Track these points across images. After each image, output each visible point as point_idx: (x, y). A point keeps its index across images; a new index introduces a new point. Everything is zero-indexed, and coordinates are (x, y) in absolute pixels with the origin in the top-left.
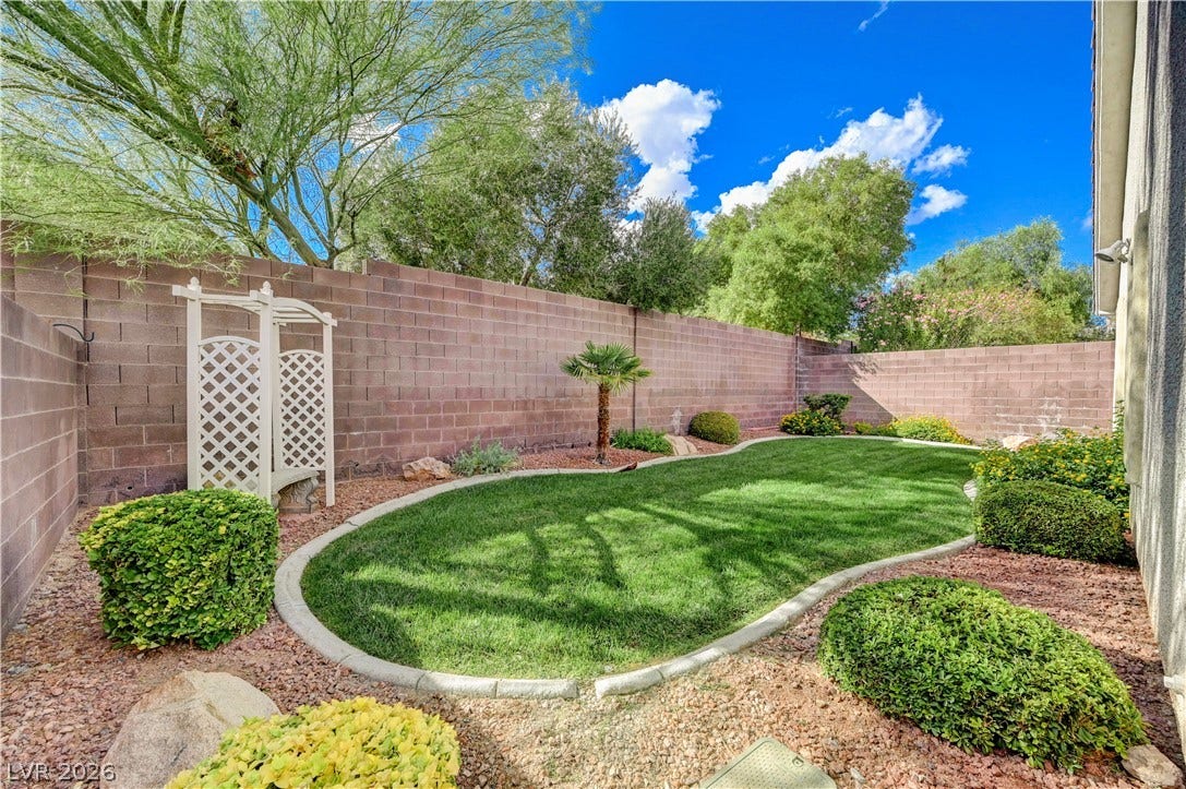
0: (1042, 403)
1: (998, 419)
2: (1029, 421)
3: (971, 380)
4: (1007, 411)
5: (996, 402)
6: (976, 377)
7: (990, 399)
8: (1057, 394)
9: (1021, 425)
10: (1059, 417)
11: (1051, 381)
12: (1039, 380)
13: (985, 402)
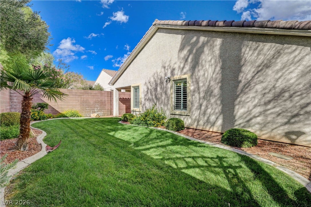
0: (95, 105)
1: (86, 110)
2: (93, 110)
3: (80, 99)
4: (88, 107)
5: (86, 105)
6: (81, 98)
7: (85, 104)
8: (98, 103)
9: (91, 111)
10: (99, 108)
11: (97, 99)
12: (95, 99)
13: (83, 105)
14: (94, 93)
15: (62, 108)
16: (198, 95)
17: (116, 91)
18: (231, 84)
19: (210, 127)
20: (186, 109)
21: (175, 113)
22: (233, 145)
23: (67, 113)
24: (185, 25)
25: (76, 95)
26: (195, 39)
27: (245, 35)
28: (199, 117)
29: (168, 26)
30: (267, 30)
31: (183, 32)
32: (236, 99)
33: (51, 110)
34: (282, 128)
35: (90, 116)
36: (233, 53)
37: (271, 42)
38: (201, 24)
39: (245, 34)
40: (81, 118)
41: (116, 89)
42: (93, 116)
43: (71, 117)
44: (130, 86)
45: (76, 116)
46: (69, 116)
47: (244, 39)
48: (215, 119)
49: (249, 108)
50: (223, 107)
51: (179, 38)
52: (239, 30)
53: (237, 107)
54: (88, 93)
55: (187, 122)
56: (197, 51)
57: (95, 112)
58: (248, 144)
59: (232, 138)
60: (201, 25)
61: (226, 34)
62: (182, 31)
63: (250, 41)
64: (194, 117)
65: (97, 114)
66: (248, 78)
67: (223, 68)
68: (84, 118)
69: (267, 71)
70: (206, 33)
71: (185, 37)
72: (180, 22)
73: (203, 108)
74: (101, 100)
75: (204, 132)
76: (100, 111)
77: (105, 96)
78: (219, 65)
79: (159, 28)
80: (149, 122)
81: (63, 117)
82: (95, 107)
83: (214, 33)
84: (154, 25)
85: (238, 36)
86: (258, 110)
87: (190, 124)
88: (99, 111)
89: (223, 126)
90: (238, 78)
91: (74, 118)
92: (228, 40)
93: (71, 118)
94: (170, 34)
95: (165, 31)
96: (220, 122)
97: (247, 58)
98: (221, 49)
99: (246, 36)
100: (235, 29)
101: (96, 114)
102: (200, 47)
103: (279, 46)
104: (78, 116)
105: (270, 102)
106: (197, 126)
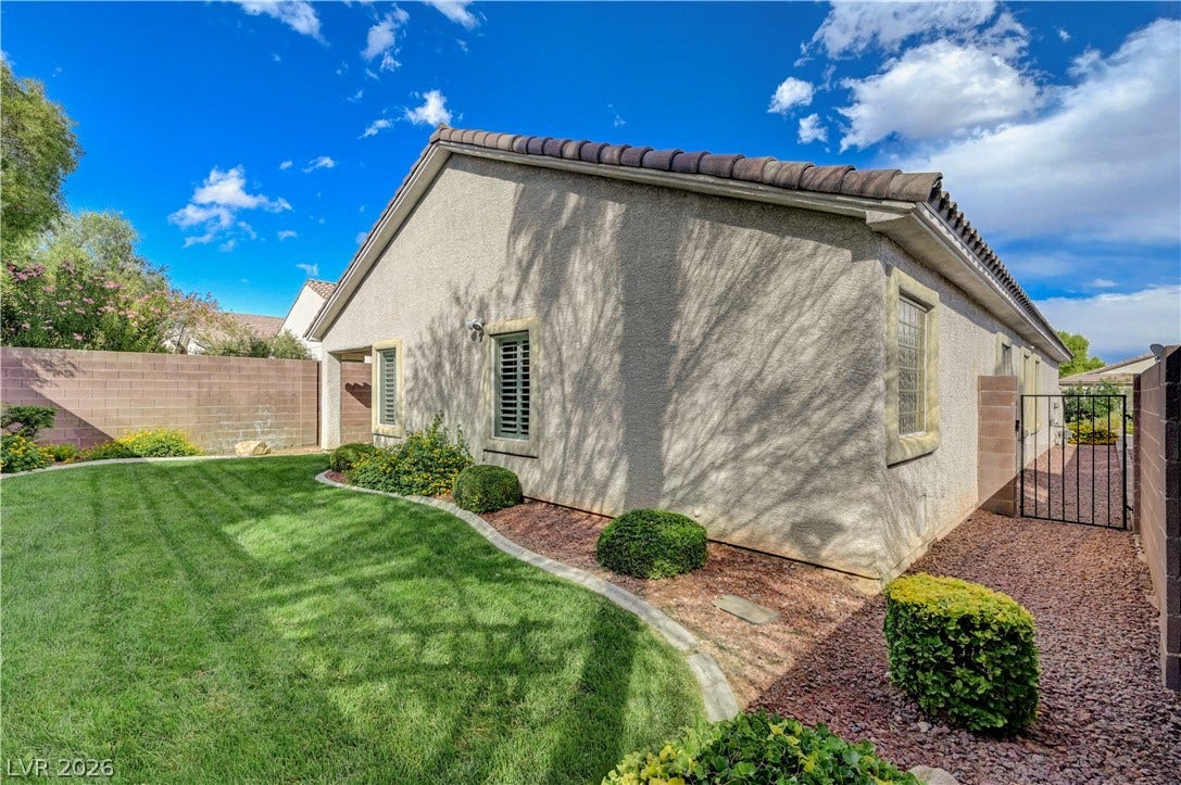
0: (257, 410)
1: (221, 427)
2: (248, 427)
3: (194, 389)
4: (229, 419)
5: (219, 411)
6: (200, 386)
7: (215, 407)
8: (267, 402)
9: (241, 431)
10: (269, 421)
11: (264, 390)
12: (254, 390)
13: (209, 411)
14: (253, 369)
15: (119, 422)
16: (560, 387)
17: (330, 361)
18: (648, 357)
19: (595, 500)
20: (527, 433)
21: (495, 446)
22: (620, 569)
23: (134, 443)
24: (519, 151)
25: (179, 375)
26: (552, 196)
27: (686, 196)
28: (564, 461)
29: (472, 147)
30: (735, 187)
31: (520, 173)
32: (664, 407)
33: (77, 432)
34: (782, 510)
35: (234, 451)
36: (654, 256)
37: (751, 227)
38: (561, 152)
39: (686, 192)
40: (194, 458)
41: (330, 353)
42: (242, 451)
43: (150, 453)
44: (371, 347)
45: (172, 452)
46: (144, 452)
47: (682, 210)
48: (607, 472)
49: (696, 439)
50: (627, 432)
51: (506, 191)
52: (663, 179)
53: (667, 434)
54: (228, 369)
55: (530, 478)
56: (558, 237)
57: (254, 436)
58: (666, 565)
59: (620, 545)
60: (561, 156)
61: (637, 190)
62: (517, 168)
63: (698, 216)
64: (548, 465)
65: (258, 442)
66: (693, 337)
67: (628, 304)
68: (203, 458)
69: (741, 320)
70: (583, 181)
71: (524, 189)
72: (504, 140)
73: (574, 432)
74: (282, 394)
75: (576, 516)
76: (274, 432)
77: (294, 379)
78: (616, 291)
79: (452, 154)
80: (405, 479)
81: (119, 457)
82: (256, 416)
83: (603, 182)
84: (433, 143)
85: (666, 199)
86: (722, 446)
87: (537, 486)
88: (270, 432)
89: (628, 494)
90: (668, 337)
91: (162, 459)
92: (642, 209)
93: (150, 460)
94: (484, 175)
95: (469, 164)
96: (619, 482)
97: (690, 274)
98: (620, 237)
99: (688, 200)
100: (653, 175)
101: (253, 444)
102: (567, 228)
103: (772, 239)
104: (179, 453)
105: (750, 420)
106: (557, 493)
